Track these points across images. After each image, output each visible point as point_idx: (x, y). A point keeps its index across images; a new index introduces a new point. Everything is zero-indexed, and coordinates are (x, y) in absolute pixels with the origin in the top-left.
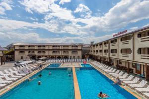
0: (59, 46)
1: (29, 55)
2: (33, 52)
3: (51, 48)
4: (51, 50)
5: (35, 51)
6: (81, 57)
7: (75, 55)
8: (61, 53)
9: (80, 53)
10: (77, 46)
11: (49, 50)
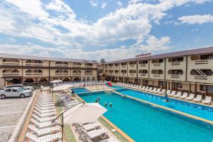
0: (66, 63)
1: (4, 78)
2: (16, 71)
3: (53, 65)
4: (53, 68)
5: (20, 70)
7: (89, 76)
8: (70, 74)
9: (95, 73)
10: (91, 64)
11: (49, 68)
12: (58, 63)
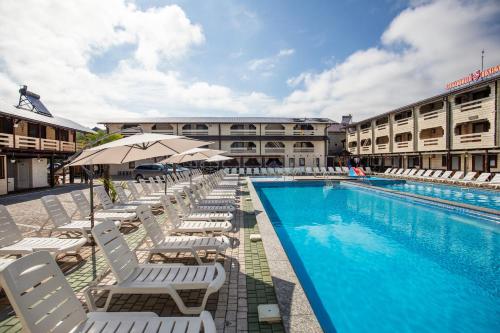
0: (252, 126)
3: (227, 131)
4: (227, 138)
6: (323, 161)
7: (304, 155)
8: (261, 150)
9: (320, 149)
10: (310, 127)
11: (220, 138)
12: (235, 126)
